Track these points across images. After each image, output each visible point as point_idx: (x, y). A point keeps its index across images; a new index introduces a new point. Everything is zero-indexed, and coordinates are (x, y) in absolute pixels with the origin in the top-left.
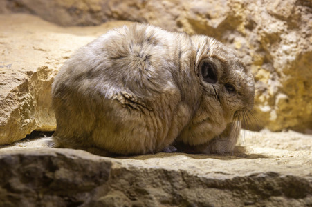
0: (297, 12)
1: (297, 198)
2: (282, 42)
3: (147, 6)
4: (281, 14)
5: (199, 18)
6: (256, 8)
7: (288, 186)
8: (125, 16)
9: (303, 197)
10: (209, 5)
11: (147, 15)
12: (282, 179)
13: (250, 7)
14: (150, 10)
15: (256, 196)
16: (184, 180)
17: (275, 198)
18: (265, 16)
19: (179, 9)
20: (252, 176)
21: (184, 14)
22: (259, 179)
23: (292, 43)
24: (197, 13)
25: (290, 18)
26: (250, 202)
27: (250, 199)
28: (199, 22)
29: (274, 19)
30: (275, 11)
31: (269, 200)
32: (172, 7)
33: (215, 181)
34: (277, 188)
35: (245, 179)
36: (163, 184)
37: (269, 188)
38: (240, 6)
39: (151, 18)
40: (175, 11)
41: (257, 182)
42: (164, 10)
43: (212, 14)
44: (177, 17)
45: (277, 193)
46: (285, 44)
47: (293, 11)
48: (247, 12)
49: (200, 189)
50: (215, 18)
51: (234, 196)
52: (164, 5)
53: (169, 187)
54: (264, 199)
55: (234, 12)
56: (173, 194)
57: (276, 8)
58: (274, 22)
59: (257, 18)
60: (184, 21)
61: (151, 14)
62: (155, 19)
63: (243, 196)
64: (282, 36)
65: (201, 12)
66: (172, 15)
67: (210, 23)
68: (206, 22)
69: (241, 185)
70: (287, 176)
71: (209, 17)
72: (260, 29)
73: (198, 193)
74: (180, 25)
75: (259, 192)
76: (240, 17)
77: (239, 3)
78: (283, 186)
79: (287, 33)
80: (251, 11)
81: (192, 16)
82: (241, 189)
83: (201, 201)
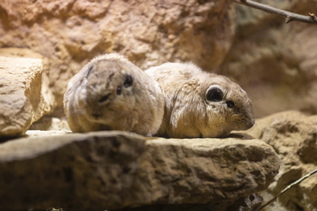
0: (158, 37)
1: (256, 161)
2: (147, 59)
3: (30, 36)
4: (147, 39)
5: (75, 44)
6: (125, 36)
7: (251, 153)
8: (10, 45)
9: (260, 160)
10: (83, 34)
11: (30, 44)
12: (247, 148)
13: (120, 34)
14: (32, 39)
15: (229, 161)
16: (184, 152)
17: (242, 162)
18: (133, 41)
19: (58, 38)
20: (226, 147)
21: (62, 41)
22: (231, 149)
23: (155, 59)
24: (74, 40)
25: (154, 42)
26: (225, 165)
27: (224, 163)
28: (74, 47)
29: (140, 43)
30: (142, 37)
31: (238, 164)
32: (51, 37)
33: (202, 152)
34: (244, 155)
35: (221, 150)
36: (172, 155)
37: (238, 155)
38: (110, 34)
39: (33, 45)
40: (54, 39)
41: (229, 152)
42: (44, 38)
43: (86, 40)
44: (55, 44)
45: (244, 159)
46: (150, 60)
47: (156, 37)
48: (116, 38)
49: (194, 158)
50: (88, 43)
51: (214, 162)
52: (45, 35)
53: (175, 157)
54: (234, 163)
55: (105, 39)
56: (178, 162)
57: (143, 34)
58: (140, 45)
59: (125, 42)
60: (62, 47)
61: (34, 42)
62: (37, 45)
63: (220, 162)
64: (148, 55)
65: (77, 39)
66: (52, 42)
67: (84, 47)
68: (80, 48)
69: (219, 154)
70: (251, 146)
71: (83, 43)
72: (128, 50)
73: (194, 161)
74: (57, 50)
75: (231, 159)
76: (110, 43)
77: (109, 32)
78: (248, 153)
79: (151, 53)
80: (120, 37)
81: (69, 42)
82: (218, 157)
83: (196, 166)
